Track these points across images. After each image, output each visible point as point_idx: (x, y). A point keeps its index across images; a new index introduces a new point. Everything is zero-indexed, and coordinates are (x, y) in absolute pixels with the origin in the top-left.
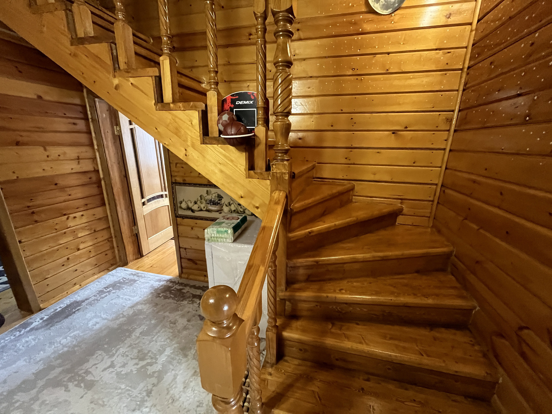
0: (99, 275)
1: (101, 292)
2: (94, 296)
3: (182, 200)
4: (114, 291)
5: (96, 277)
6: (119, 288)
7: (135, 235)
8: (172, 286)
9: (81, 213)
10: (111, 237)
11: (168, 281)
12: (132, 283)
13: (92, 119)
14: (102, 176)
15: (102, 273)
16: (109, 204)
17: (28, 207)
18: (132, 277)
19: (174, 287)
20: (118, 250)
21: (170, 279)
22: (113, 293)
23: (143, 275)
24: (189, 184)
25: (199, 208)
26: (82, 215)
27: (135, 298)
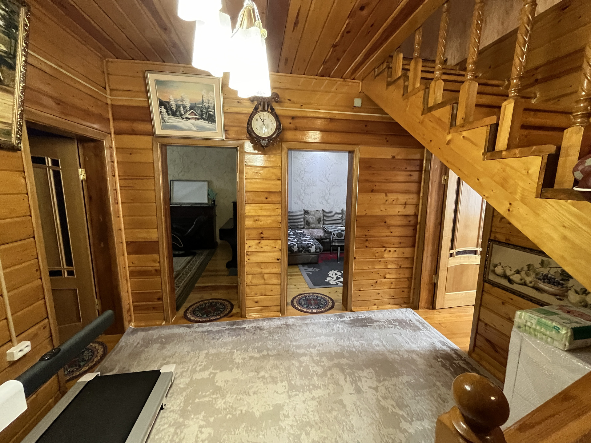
0: (393, 306)
1: (389, 322)
2: (384, 322)
3: (498, 263)
4: (399, 327)
5: (390, 306)
6: (403, 327)
7: (433, 284)
8: (456, 359)
9: (395, 249)
10: (412, 278)
11: (452, 350)
12: (416, 329)
13: (425, 170)
14: (419, 221)
15: (395, 306)
16: (418, 247)
17: (366, 235)
18: (417, 323)
19: (458, 362)
20: (414, 292)
21: (456, 350)
22: (398, 329)
23: (428, 328)
24: (514, 245)
25: (521, 280)
26: (395, 251)
27: (414, 345)
